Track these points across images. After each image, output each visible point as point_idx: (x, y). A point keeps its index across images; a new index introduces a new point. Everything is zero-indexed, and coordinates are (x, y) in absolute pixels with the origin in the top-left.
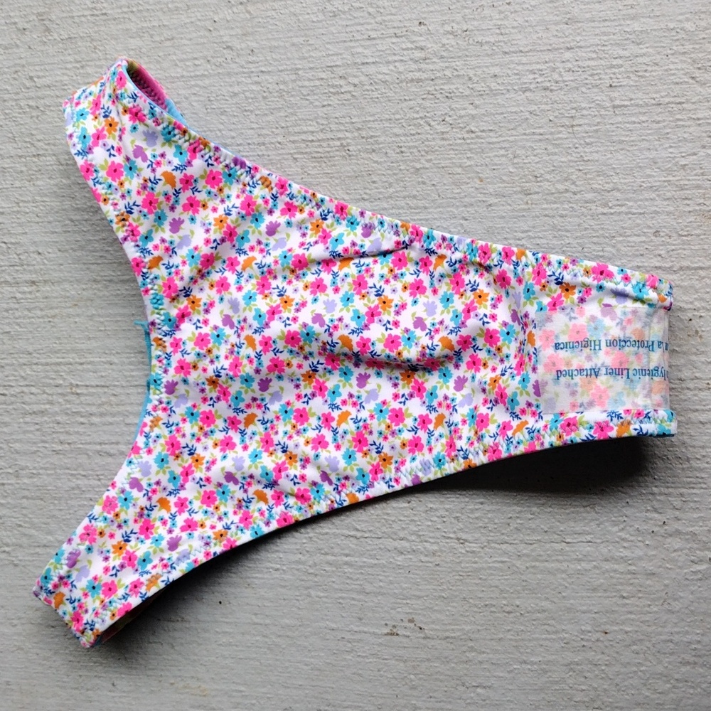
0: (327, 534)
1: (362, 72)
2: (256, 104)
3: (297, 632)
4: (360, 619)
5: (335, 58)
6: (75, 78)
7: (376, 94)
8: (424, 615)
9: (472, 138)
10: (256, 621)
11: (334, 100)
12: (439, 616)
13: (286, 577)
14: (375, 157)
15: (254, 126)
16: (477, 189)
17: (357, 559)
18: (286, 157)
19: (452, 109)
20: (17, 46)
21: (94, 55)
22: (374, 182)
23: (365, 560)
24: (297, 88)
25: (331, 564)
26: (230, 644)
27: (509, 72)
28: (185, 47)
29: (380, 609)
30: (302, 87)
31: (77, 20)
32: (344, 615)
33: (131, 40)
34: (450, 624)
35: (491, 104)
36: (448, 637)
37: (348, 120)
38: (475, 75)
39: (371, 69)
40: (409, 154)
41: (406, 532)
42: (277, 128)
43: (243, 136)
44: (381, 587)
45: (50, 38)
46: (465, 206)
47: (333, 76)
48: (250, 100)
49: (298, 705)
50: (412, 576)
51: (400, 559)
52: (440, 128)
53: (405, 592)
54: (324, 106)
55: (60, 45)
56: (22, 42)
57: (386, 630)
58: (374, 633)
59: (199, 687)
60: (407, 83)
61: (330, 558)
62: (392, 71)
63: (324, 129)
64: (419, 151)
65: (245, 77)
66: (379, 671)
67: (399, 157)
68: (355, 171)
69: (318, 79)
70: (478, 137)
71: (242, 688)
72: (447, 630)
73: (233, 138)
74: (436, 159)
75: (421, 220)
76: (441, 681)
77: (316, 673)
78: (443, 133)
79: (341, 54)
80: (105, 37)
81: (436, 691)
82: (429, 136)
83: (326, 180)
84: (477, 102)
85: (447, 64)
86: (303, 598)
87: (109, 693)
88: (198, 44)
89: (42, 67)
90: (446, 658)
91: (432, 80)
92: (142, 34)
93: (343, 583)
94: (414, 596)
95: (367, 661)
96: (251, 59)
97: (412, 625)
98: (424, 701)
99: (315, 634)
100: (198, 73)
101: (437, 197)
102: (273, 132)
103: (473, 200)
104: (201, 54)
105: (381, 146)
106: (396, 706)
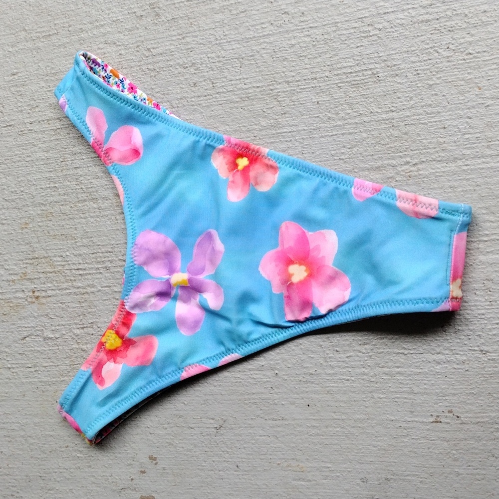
0: (382, 353)
1: (384, 20)
2: (309, 51)
3: (366, 424)
4: (412, 412)
5: (364, 12)
6: (179, 46)
7: (395, 34)
8: (460, 408)
9: (471, 59)
10: (336, 417)
11: (365, 42)
12: (471, 407)
13: (355, 385)
14: (398, 80)
15: (308, 66)
16: (477, 95)
17: (406, 370)
18: (333, 86)
19: (454, 39)
20: (138, 28)
21: (191, 29)
22: (399, 98)
23: (412, 370)
24: (337, 36)
25: (387, 374)
26: (318, 434)
27: (495, 7)
28: (254, 16)
29: (426, 405)
30: (341, 35)
31: (177, 5)
32: (399, 410)
33: (216, 16)
34: (479, 412)
35: (483, 32)
36: (479, 422)
37: (376, 55)
38: (470, 12)
39: (391, 17)
40: (423, 75)
41: (441, 348)
42: (324, 66)
43: (301, 75)
44: (425, 388)
45: (160, 20)
46: (469, 108)
47: (363, 24)
48: (304, 49)
49: (371, 476)
50: (449, 379)
51: (438, 367)
52: (446, 54)
53: (444, 391)
54: (358, 47)
55: (167, 24)
56: (140, 25)
57: (432, 420)
58: (423, 422)
59: (298, 465)
60: (419, 23)
61: (386, 370)
62: (407, 16)
63: (358, 63)
64: (431, 72)
65: (299, 33)
66: (429, 449)
67: (417, 78)
68: (384, 92)
69: (352, 28)
70: (475, 57)
71: (329, 465)
72: (478, 417)
73: (294, 76)
74: (444, 76)
75: (436, 122)
76: (476, 454)
77: (383, 452)
78: (448, 57)
79: (368, 8)
80: (198, 15)
81: (472, 461)
82: (438, 60)
83: (363, 100)
84: (473, 32)
85: (447, 7)
86: (368, 399)
87: (235, 473)
88: (263, 13)
89: (156, 41)
90: (479, 437)
91: (438, 19)
92: (223, 11)
93: (397, 387)
94: (451, 393)
95: (420, 442)
96: (302, 19)
97: (451, 415)
98: (464, 469)
99: (380, 425)
100: (265, 33)
101: (447, 104)
102: (321, 69)
103: (474, 103)
104: (266, 20)
105: (402, 71)
106: (443, 473)
